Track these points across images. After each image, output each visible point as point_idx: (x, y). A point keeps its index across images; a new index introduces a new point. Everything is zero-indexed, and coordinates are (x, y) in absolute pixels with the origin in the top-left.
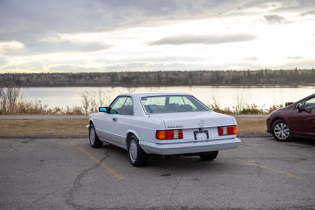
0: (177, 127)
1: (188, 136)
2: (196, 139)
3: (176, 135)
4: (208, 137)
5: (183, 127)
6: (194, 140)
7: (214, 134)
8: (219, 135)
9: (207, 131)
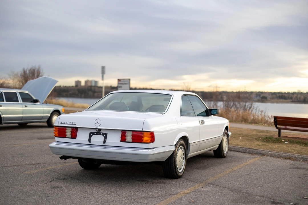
0: (69, 124)
1: (82, 137)
2: (90, 141)
3: (69, 134)
4: (105, 142)
5: (75, 124)
6: (88, 143)
7: (114, 139)
8: (121, 141)
9: (106, 134)
